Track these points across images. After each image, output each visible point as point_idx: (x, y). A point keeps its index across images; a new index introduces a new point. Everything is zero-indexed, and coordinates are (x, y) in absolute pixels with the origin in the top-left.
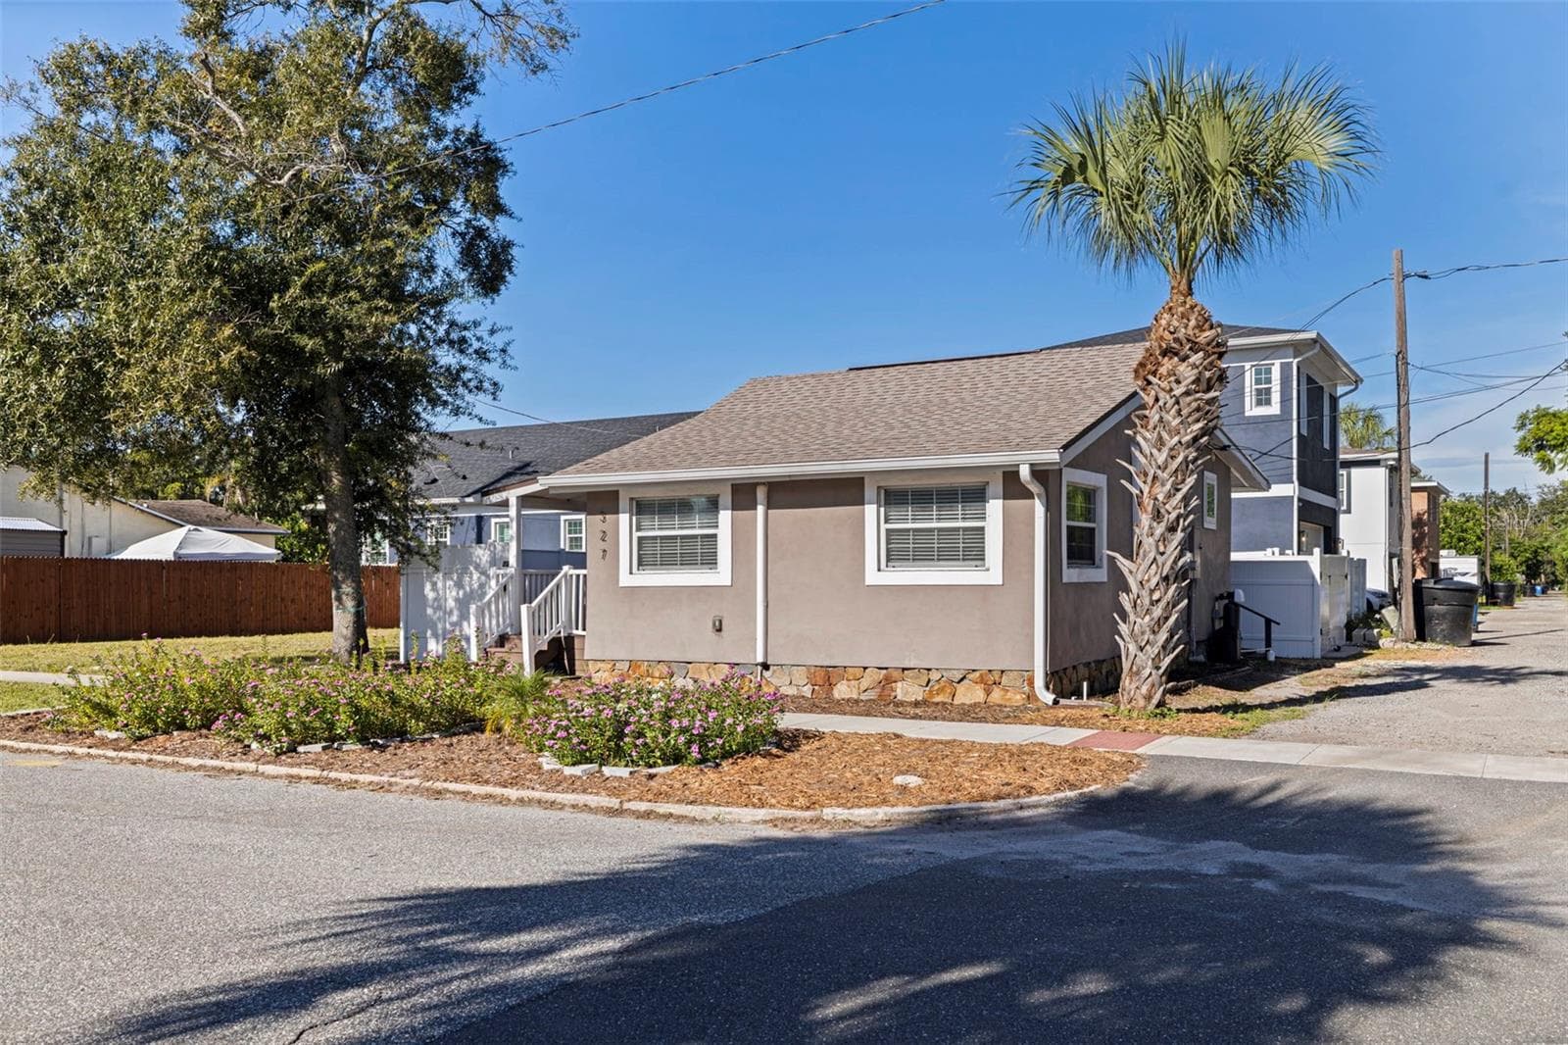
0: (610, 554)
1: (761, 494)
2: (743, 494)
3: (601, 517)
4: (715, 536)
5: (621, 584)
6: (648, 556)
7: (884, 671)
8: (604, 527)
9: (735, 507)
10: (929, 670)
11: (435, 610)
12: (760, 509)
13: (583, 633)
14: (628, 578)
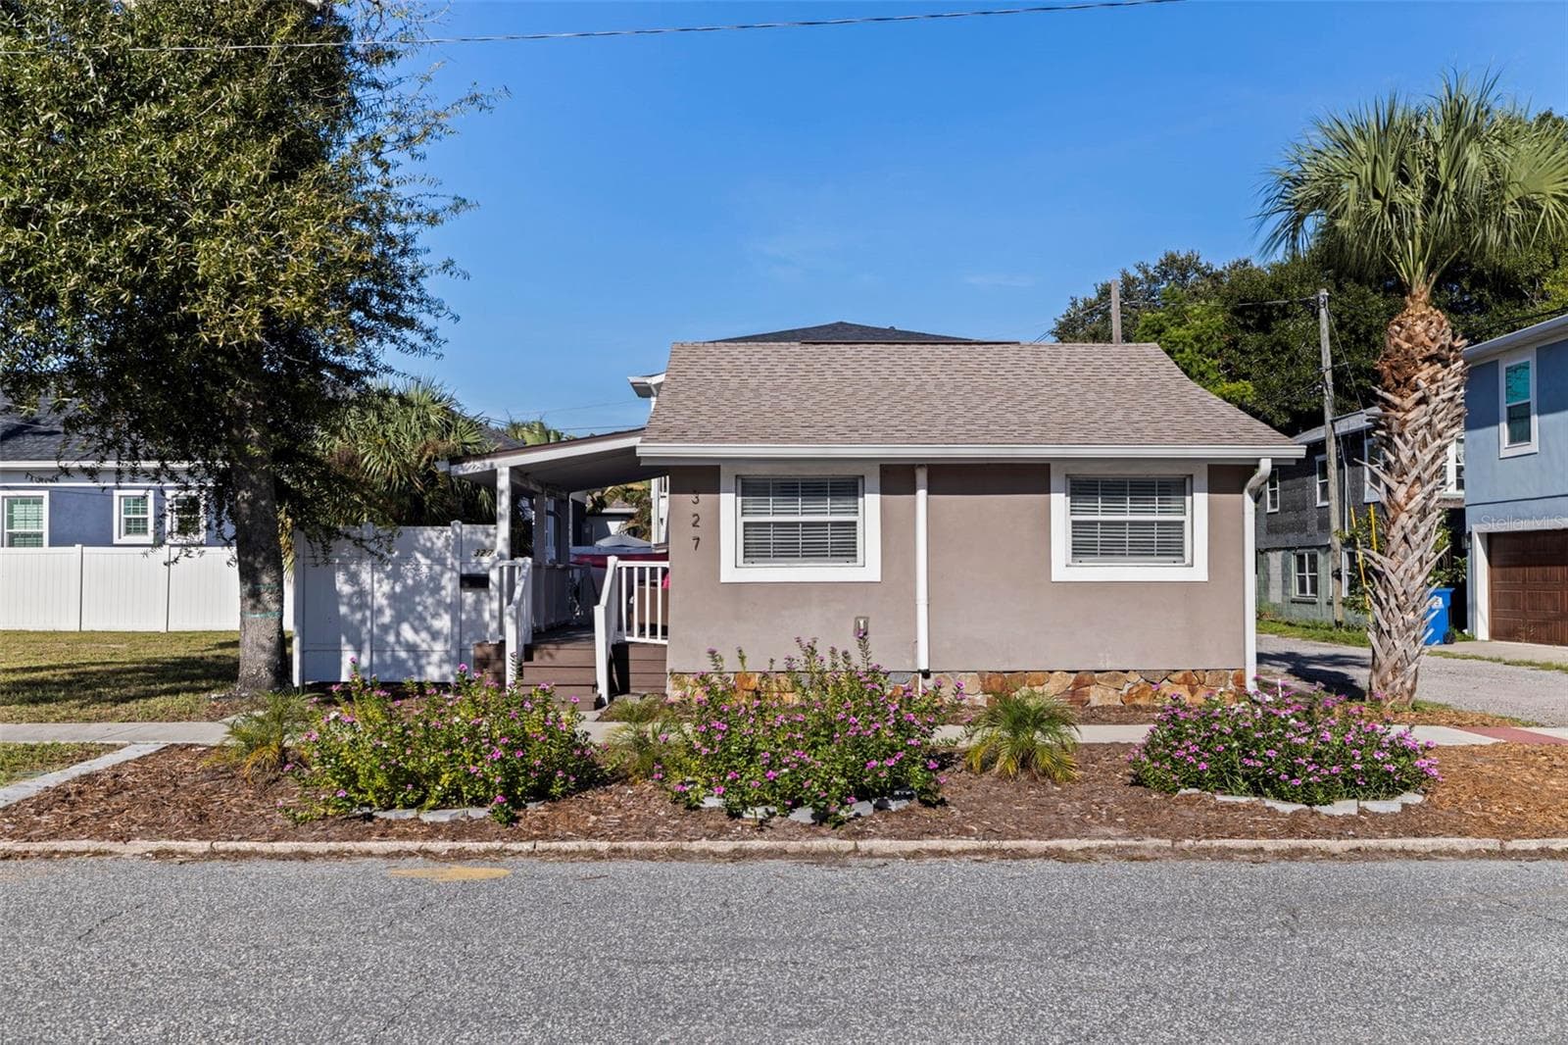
0: (706, 541)
1: (922, 477)
2: (897, 477)
3: (692, 497)
4: (854, 524)
5: (723, 580)
6: (758, 545)
7: (1073, 676)
8: (697, 509)
9: (884, 490)
10: (1126, 672)
11: (353, 609)
12: (922, 494)
13: (665, 642)
14: (732, 569)
